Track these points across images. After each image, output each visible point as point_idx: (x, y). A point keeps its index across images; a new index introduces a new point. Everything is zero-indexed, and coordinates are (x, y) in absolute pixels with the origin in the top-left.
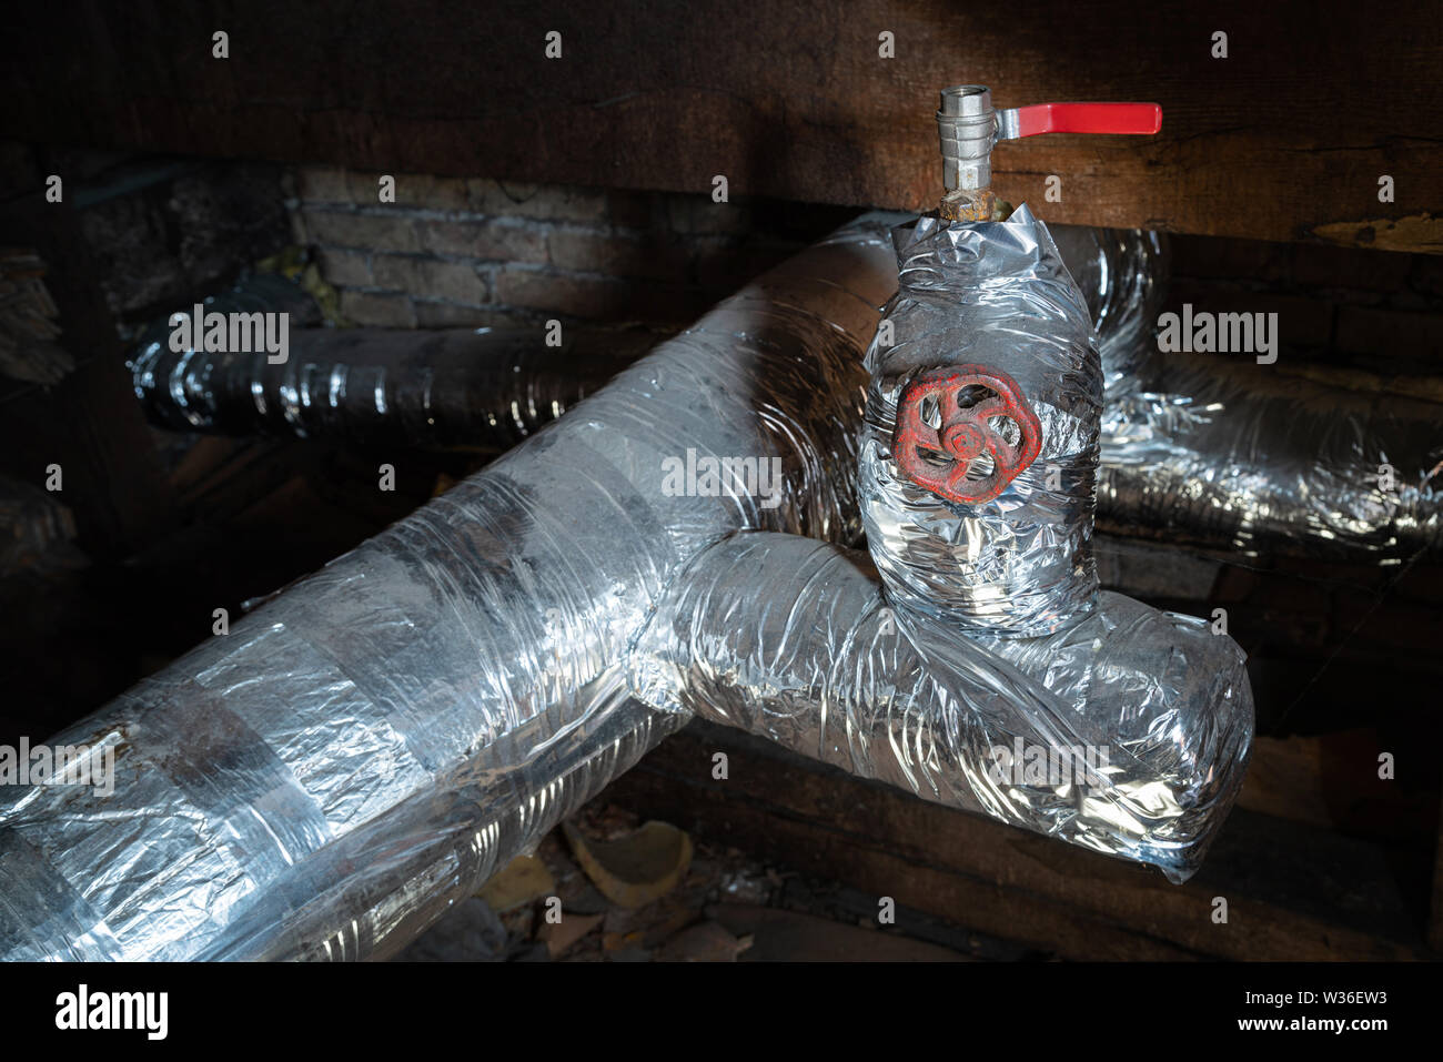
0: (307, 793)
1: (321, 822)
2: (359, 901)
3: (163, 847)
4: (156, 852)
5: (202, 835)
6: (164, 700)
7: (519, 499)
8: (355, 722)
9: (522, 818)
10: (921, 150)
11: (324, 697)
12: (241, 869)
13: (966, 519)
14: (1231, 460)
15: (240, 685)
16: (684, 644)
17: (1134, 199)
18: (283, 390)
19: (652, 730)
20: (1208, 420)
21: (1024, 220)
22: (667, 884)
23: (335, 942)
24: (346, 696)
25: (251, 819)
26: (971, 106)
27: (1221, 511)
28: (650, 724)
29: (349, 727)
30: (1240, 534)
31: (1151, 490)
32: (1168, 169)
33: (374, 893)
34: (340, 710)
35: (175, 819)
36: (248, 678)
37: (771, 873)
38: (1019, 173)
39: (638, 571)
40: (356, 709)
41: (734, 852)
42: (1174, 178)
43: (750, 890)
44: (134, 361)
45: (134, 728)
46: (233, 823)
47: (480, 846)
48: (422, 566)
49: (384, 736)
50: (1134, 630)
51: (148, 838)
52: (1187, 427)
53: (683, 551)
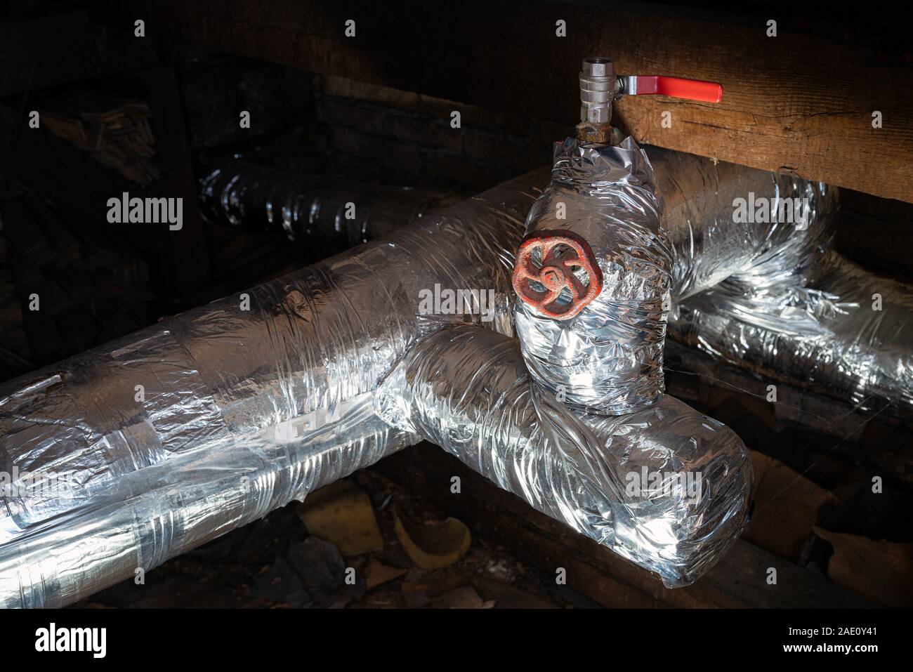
0: (155, 430)
1: (159, 448)
2: (175, 501)
3: (65, 444)
4: (60, 446)
5: (89, 442)
6: (90, 362)
7: (330, 282)
8: (192, 394)
9: (292, 474)
10: (646, 102)
11: (177, 377)
12: (107, 466)
13: (564, 330)
14: (855, 342)
15: (133, 361)
16: (409, 387)
17: (774, 152)
18: (284, 209)
19: (388, 439)
20: (846, 313)
21: (629, 147)
22: (452, 558)
23: (157, 520)
24: (191, 379)
25: (119, 438)
26: (598, 70)
27: (843, 375)
28: (387, 434)
29: (188, 397)
30: (856, 393)
31: (800, 354)
32: (796, 134)
33: (186, 498)
34: (185, 386)
35: (75, 429)
36: (138, 358)
37: (519, 566)
38: (705, 125)
39: (391, 337)
40: (195, 387)
41: (500, 548)
42: (800, 140)
43: (503, 573)
44: (204, 179)
45: (69, 375)
46: (108, 438)
47: (261, 485)
48: (260, 312)
49: (209, 406)
50: (675, 422)
51: (58, 437)
52: (832, 315)
53: (424, 330)
